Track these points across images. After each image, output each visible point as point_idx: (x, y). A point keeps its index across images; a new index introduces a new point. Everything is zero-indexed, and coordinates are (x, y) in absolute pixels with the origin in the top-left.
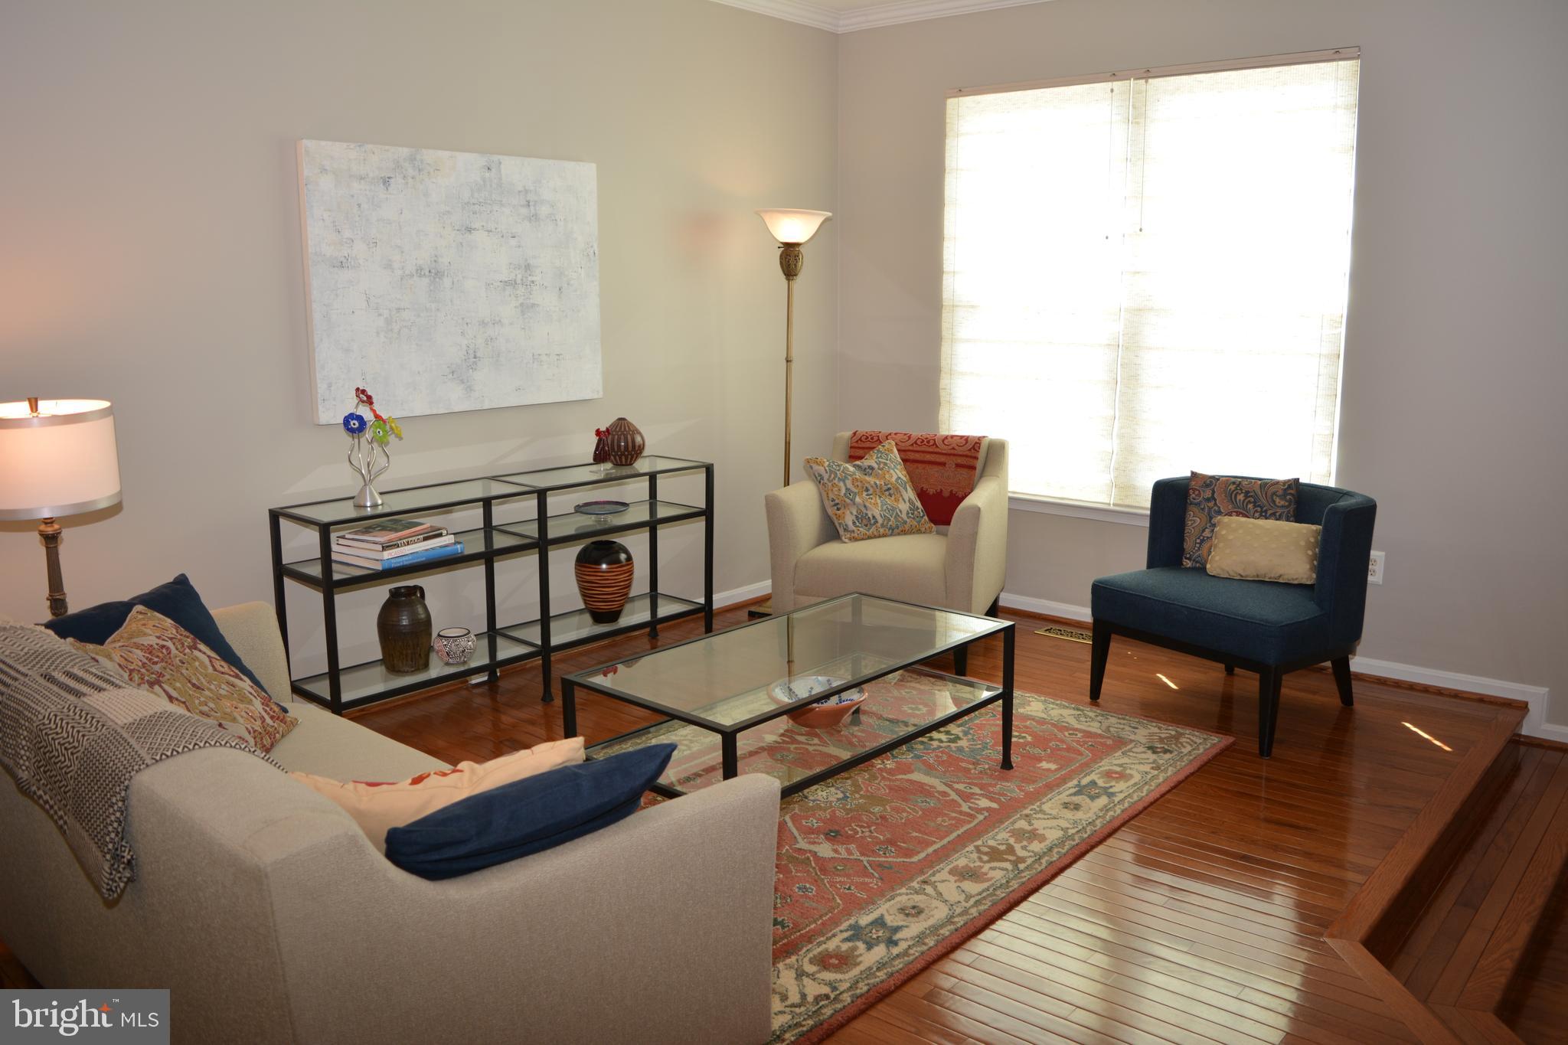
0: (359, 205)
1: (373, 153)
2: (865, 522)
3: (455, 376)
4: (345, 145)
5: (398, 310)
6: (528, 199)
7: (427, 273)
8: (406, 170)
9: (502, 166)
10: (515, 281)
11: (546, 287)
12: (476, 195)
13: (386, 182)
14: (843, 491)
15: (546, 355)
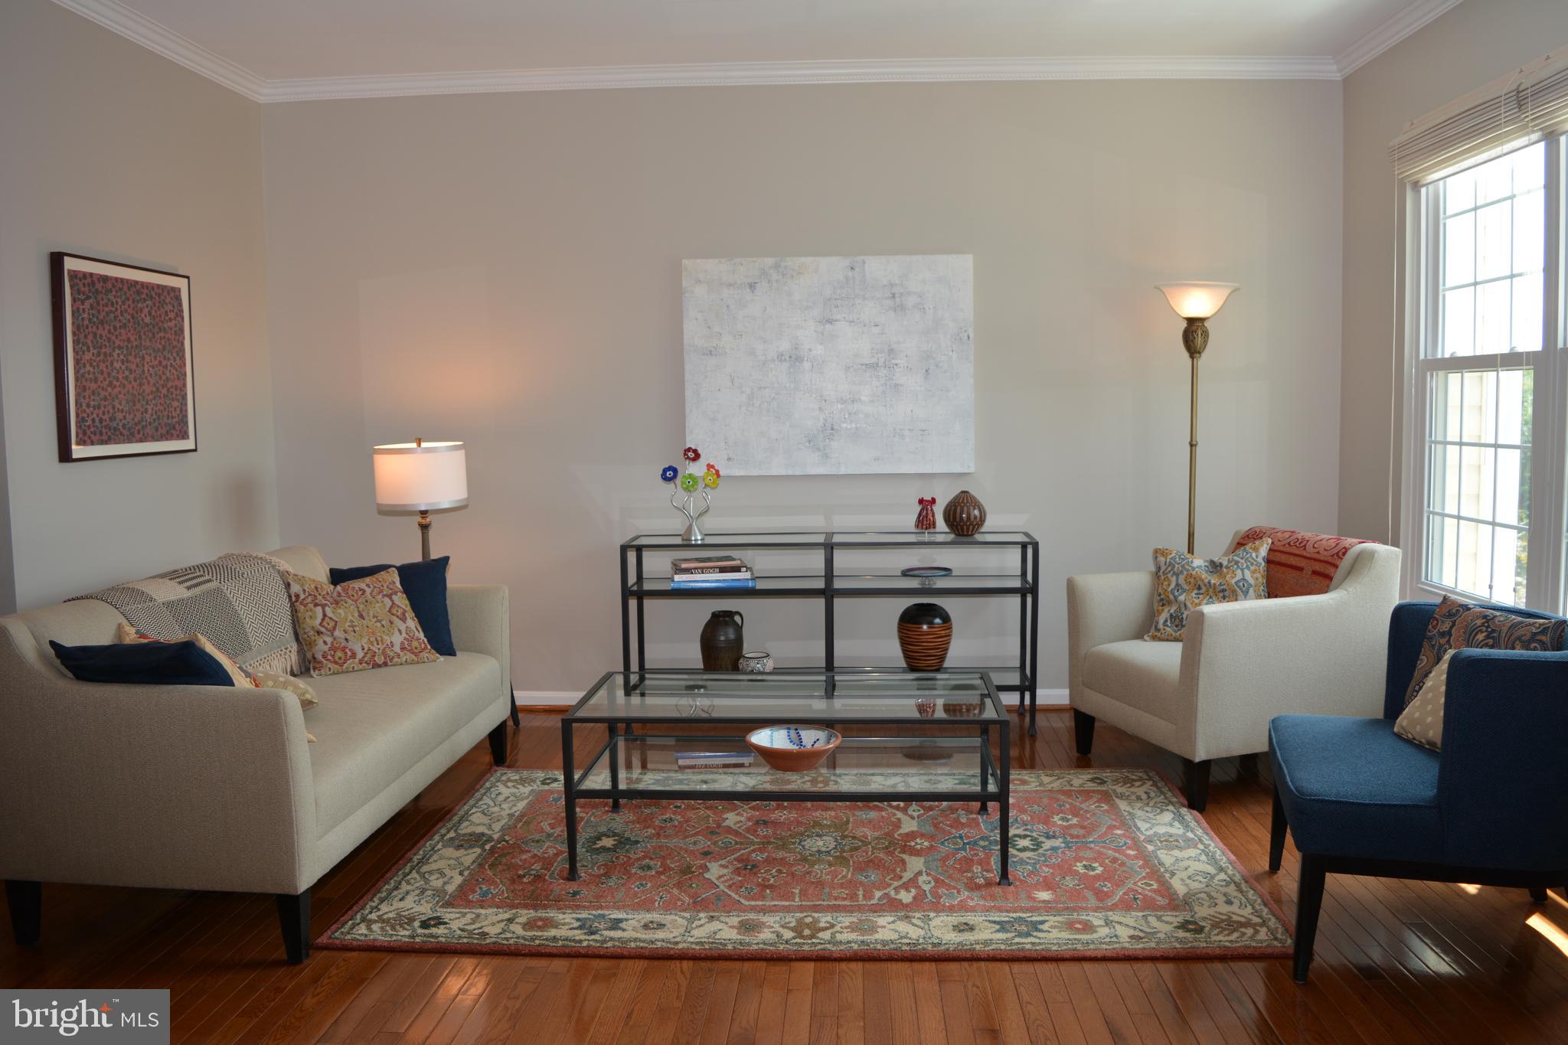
0: (728, 306)
1: (742, 265)
2: (1177, 622)
3: (812, 444)
4: (717, 260)
5: (760, 388)
6: (893, 292)
7: (788, 358)
8: (771, 276)
9: (866, 265)
10: (877, 365)
11: (911, 369)
12: (838, 291)
13: (752, 286)
14: (1173, 585)
15: (909, 430)
